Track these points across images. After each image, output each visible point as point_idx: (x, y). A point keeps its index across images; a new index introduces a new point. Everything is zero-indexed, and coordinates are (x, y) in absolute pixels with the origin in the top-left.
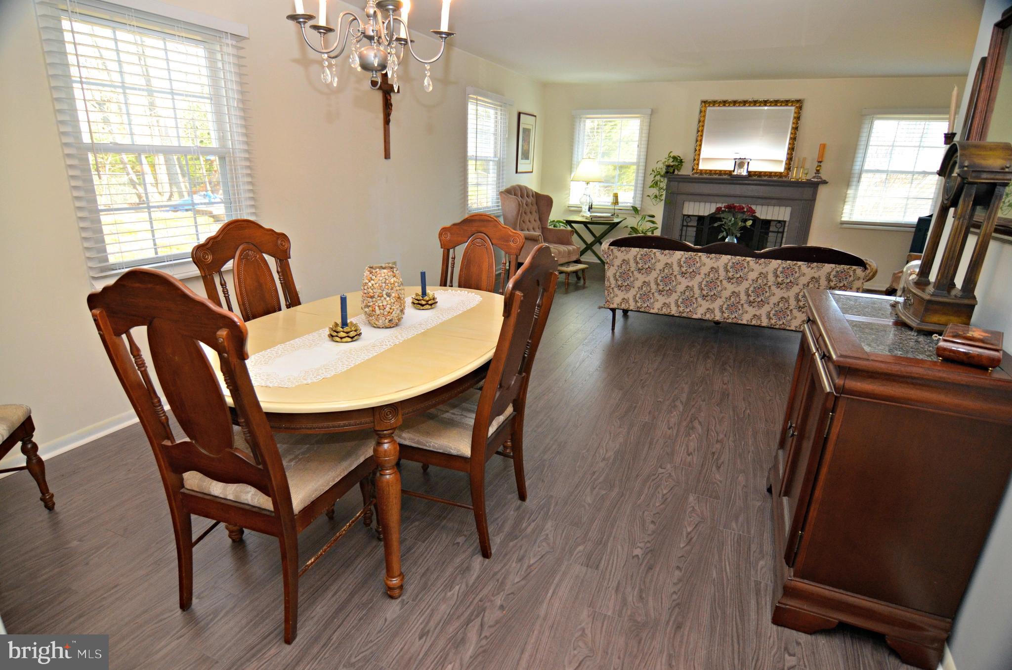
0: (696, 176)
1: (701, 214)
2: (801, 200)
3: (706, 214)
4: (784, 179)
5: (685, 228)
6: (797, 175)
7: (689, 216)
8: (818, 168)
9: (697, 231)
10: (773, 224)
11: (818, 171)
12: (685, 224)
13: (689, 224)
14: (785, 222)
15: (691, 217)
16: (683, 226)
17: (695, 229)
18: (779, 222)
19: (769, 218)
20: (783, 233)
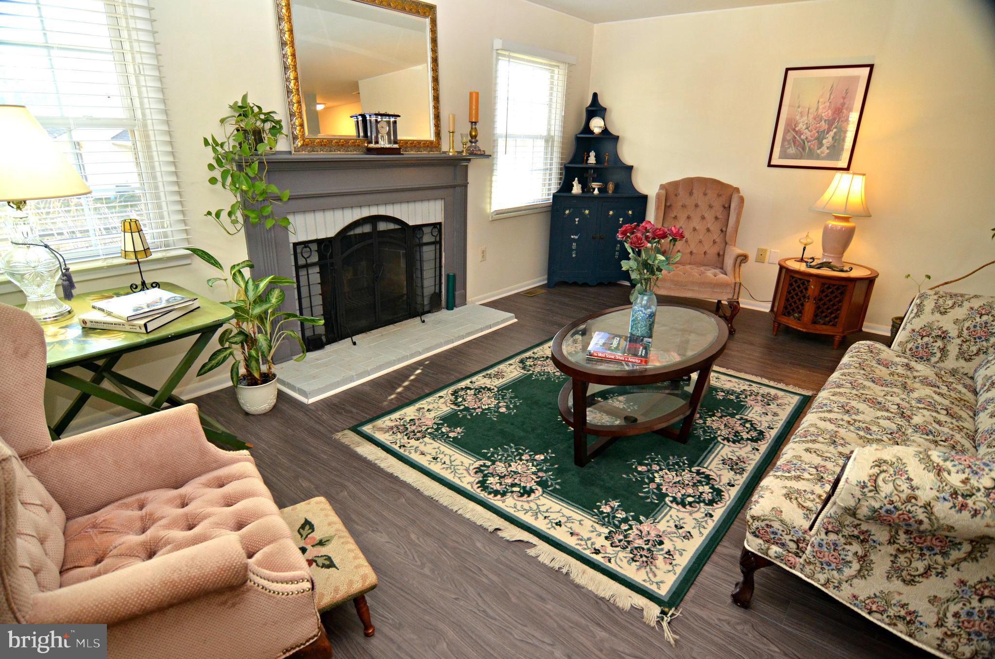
0: (304, 155)
1: (322, 235)
2: (454, 187)
3: (331, 233)
4: (434, 154)
5: (303, 272)
6: (448, 147)
7: (305, 244)
8: (474, 134)
9: (320, 273)
10: (424, 229)
11: (474, 138)
12: (302, 262)
13: (309, 261)
14: (440, 224)
15: (310, 245)
16: (298, 268)
17: (317, 269)
18: (434, 225)
19: (419, 222)
20: (440, 243)
